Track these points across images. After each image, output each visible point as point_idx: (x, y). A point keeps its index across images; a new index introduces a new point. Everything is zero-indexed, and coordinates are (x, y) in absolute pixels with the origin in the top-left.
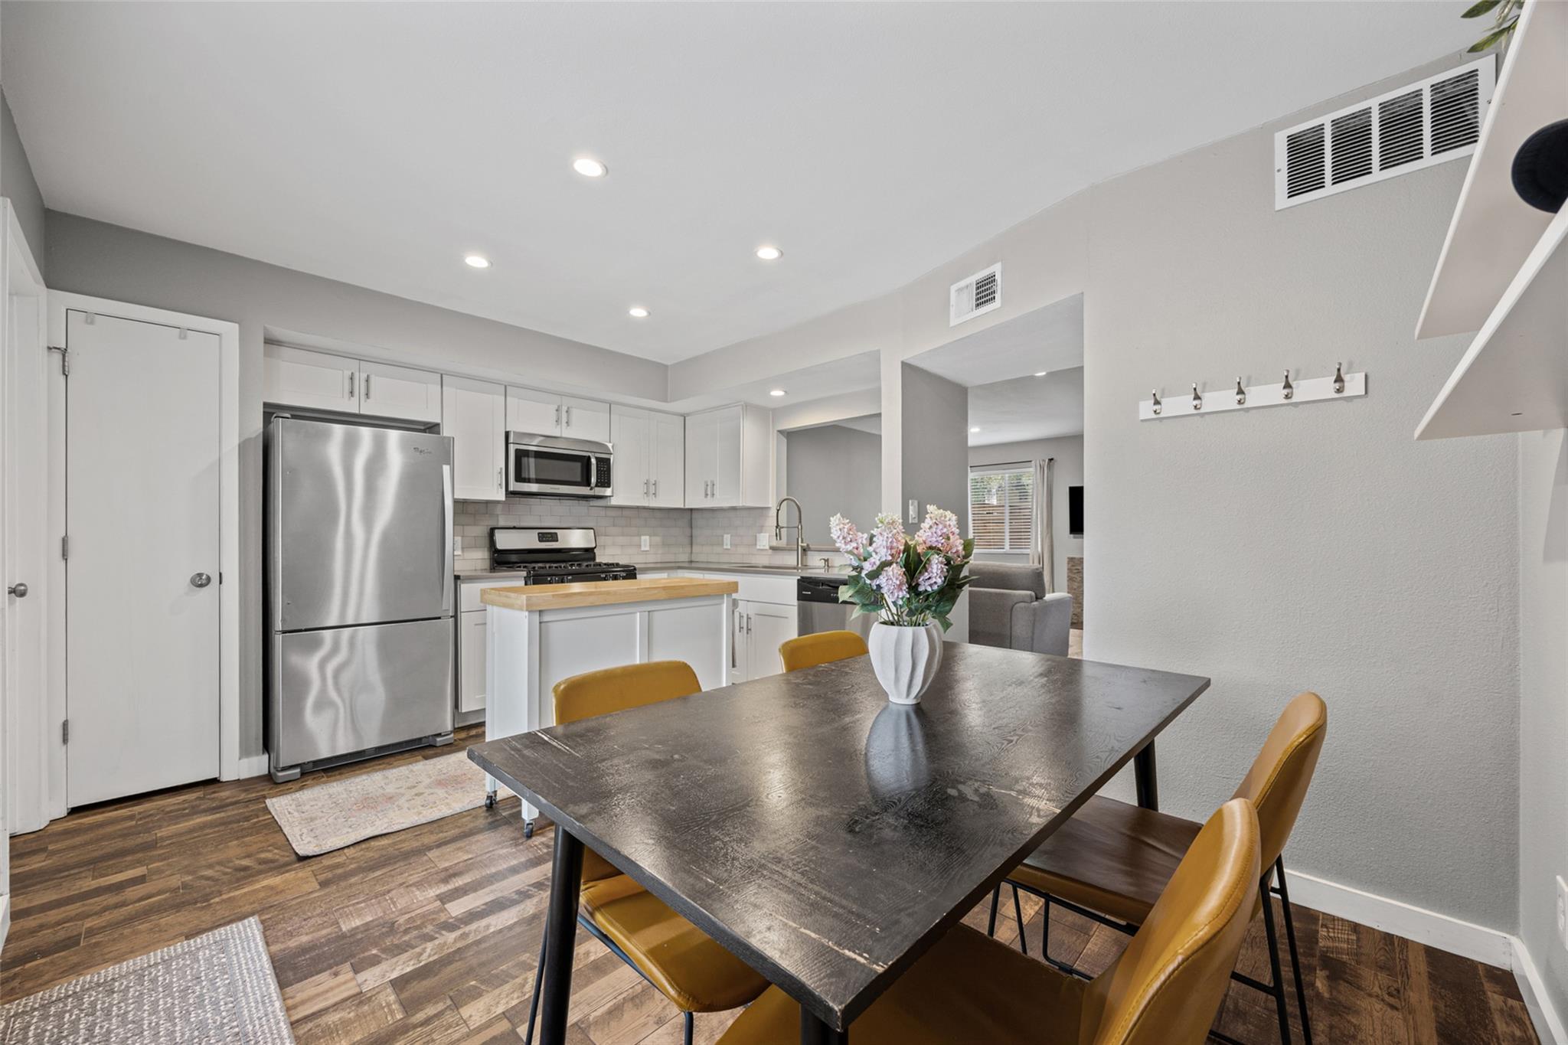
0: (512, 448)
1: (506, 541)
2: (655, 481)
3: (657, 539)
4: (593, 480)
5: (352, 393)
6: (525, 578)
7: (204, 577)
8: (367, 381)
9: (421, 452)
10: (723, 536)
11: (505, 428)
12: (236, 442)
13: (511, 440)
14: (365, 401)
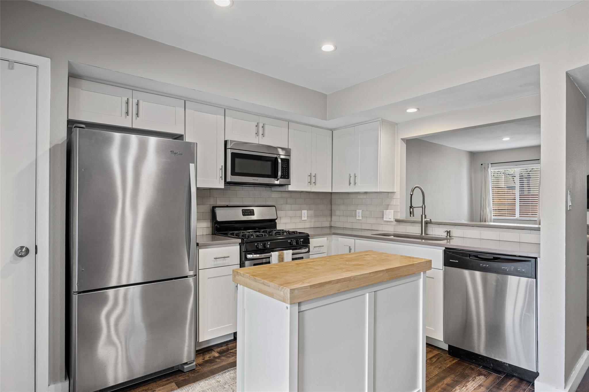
0: (229, 152)
1: (223, 215)
2: (315, 174)
3: (311, 212)
4: (280, 173)
5: (127, 113)
6: (239, 243)
7: (24, 250)
8: (137, 105)
9: (175, 154)
10: (356, 211)
11: (224, 139)
12: (48, 147)
13: (229, 146)
14: (136, 119)
